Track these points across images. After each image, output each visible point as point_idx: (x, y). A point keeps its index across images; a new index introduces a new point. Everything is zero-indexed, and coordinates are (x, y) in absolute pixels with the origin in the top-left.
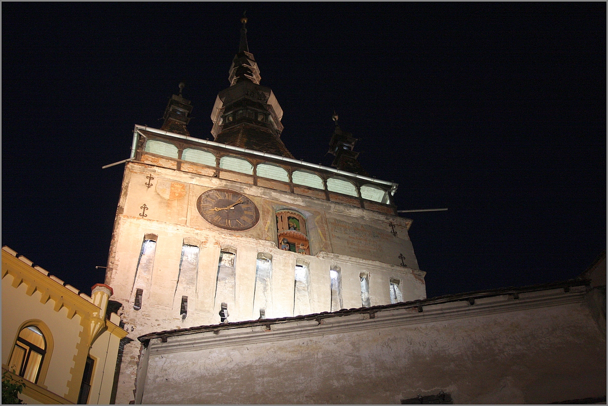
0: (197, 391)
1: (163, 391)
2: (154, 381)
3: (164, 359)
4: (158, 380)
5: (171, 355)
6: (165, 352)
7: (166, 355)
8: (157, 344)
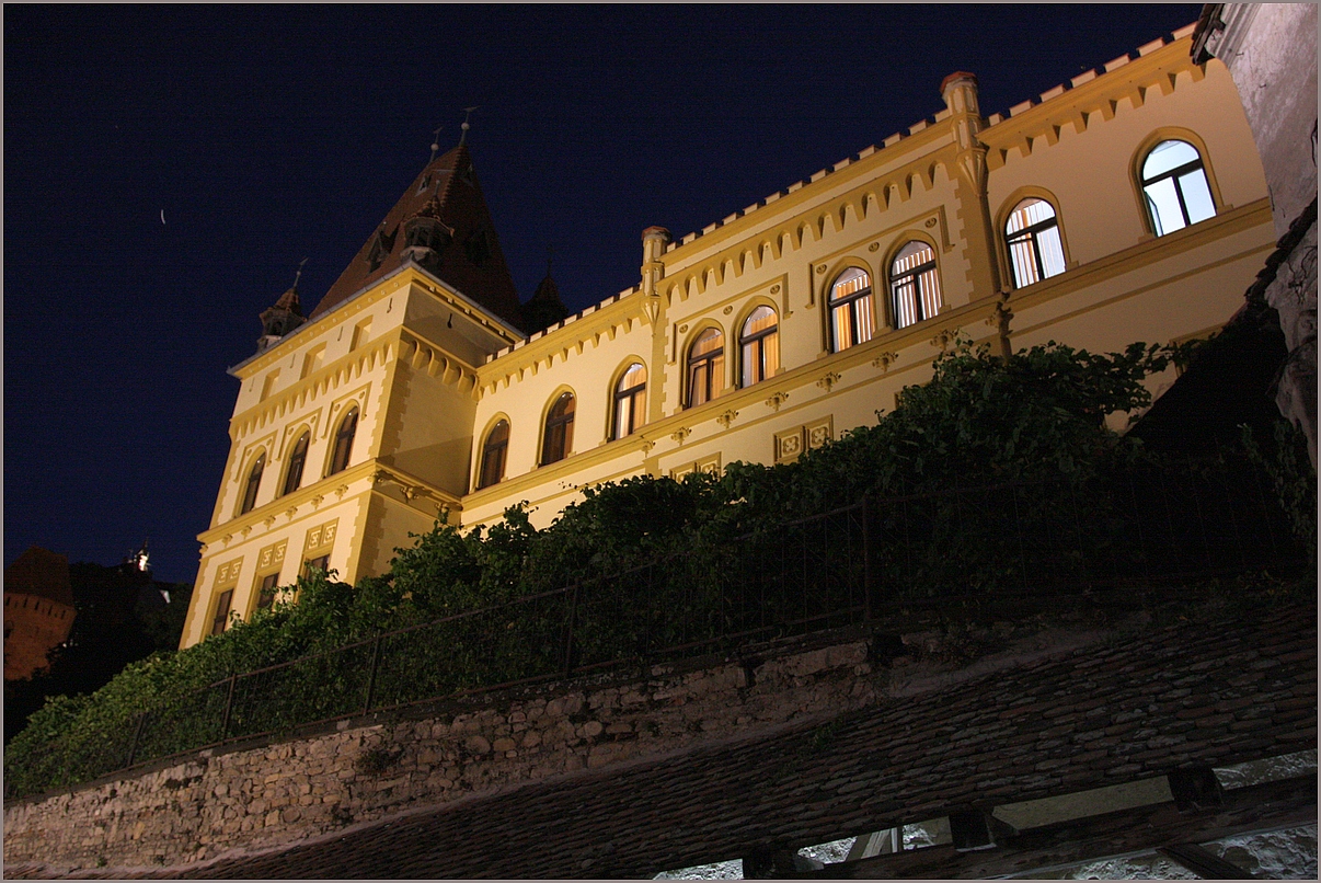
0: (1309, 57)
1: (1270, 111)
2: (1254, 105)
3: (1246, 53)
4: (1257, 98)
5: (1250, 35)
6: (1239, 42)
7: (1245, 44)
8: (1217, 44)
